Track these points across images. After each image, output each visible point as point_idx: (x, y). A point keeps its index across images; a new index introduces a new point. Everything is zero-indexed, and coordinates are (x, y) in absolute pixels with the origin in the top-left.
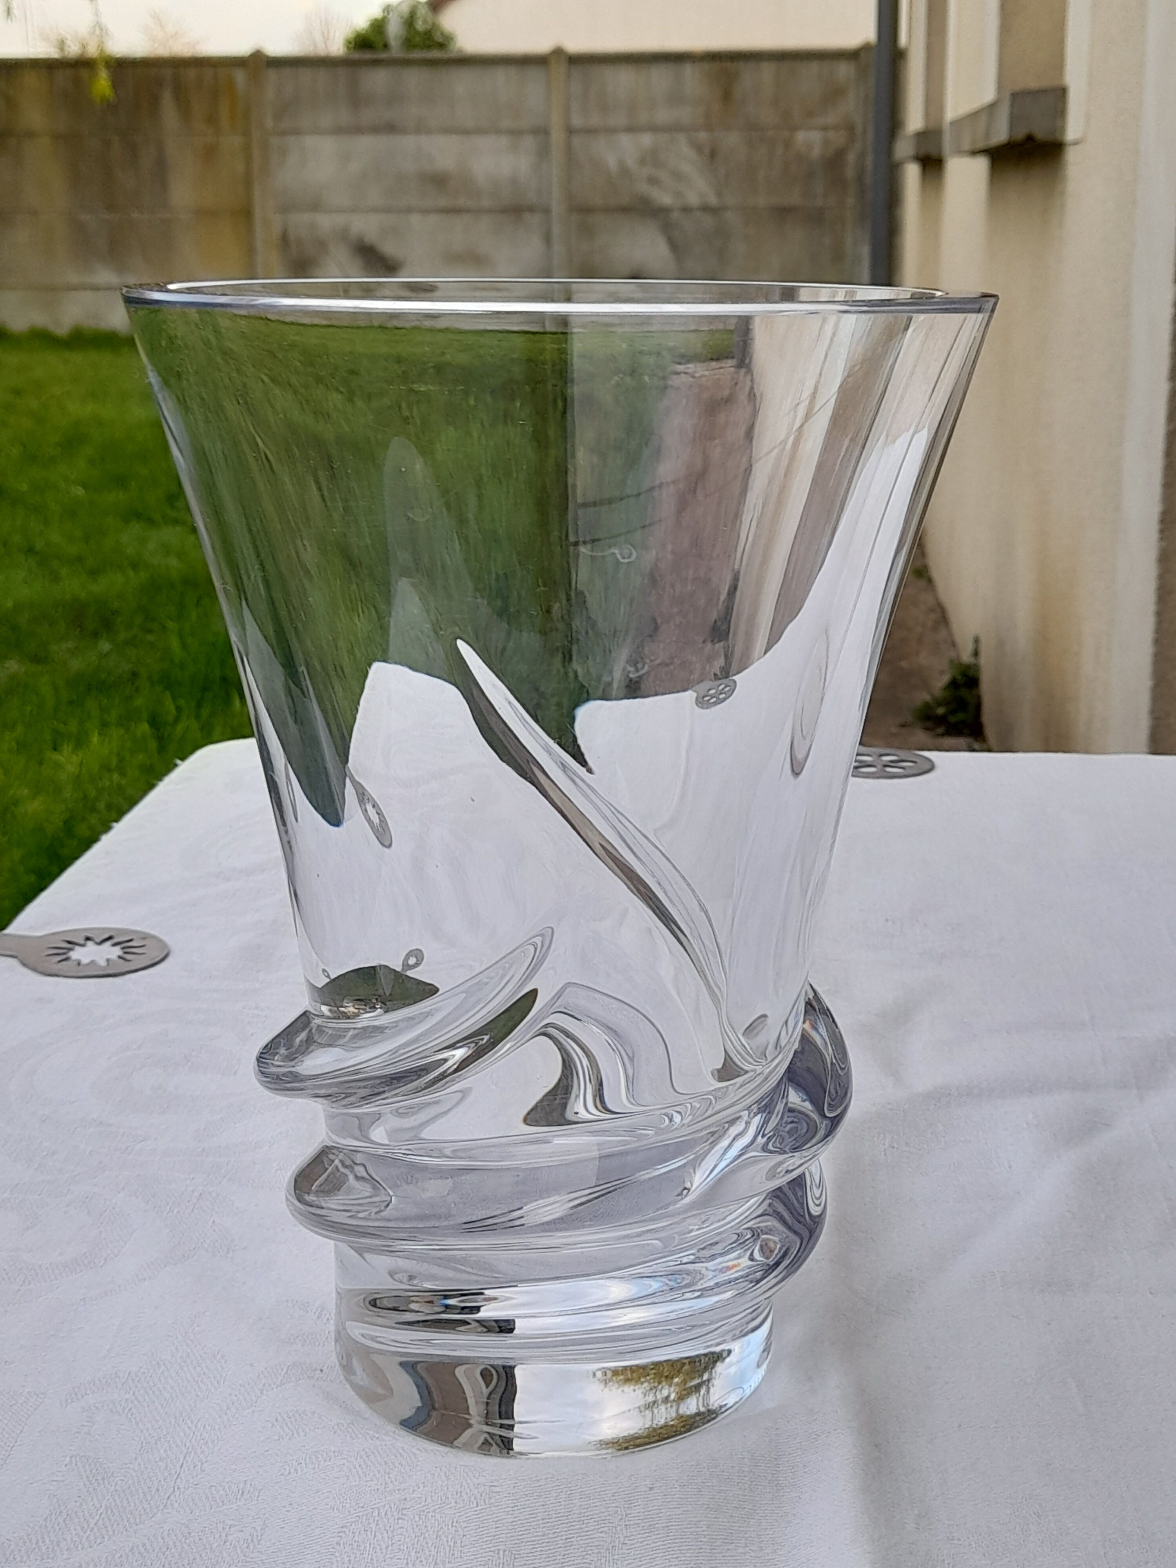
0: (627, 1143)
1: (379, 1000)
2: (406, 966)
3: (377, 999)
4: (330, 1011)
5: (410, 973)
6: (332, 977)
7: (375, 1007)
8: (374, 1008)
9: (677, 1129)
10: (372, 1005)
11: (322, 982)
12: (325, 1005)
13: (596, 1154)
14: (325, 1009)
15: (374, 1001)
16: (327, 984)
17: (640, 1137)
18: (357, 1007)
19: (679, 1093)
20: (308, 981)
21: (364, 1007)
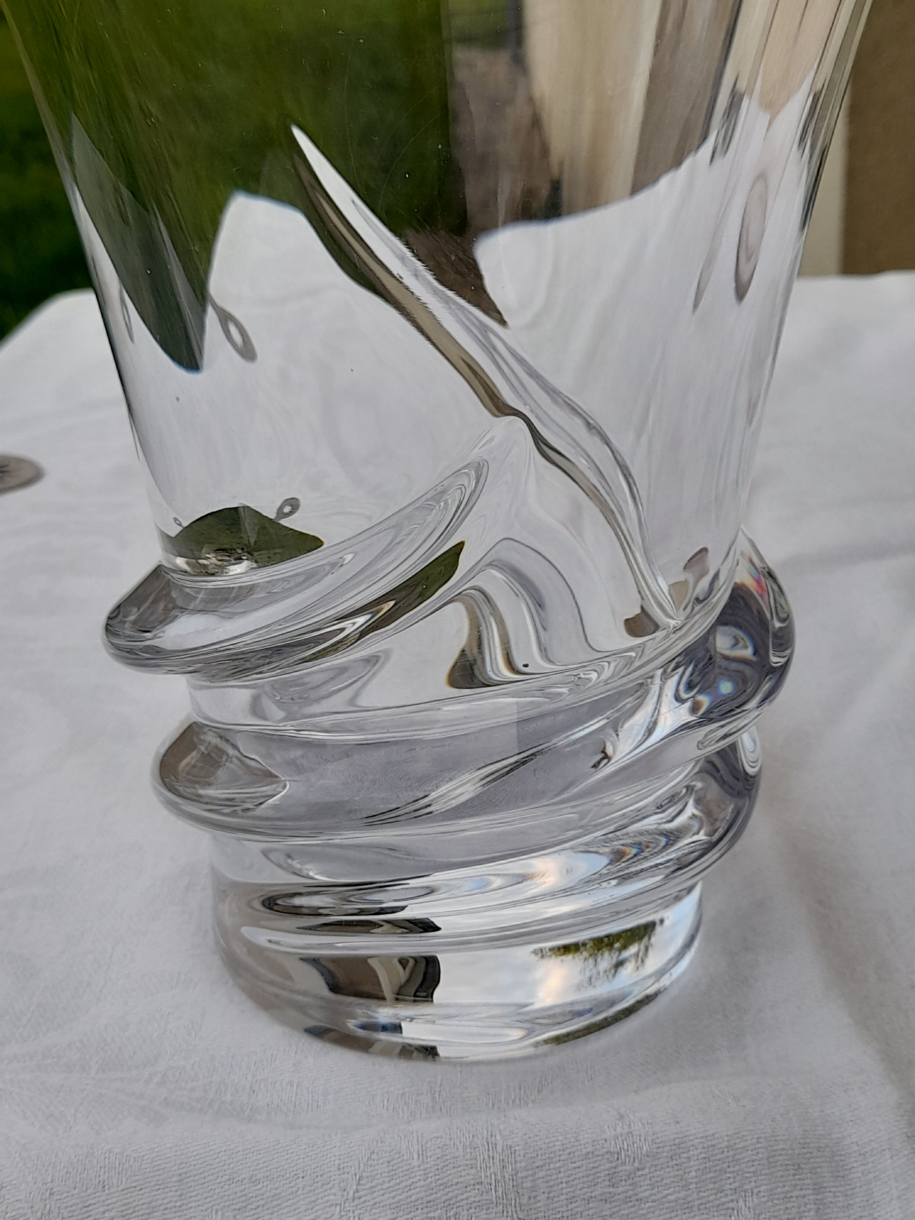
0: (540, 704)
1: (246, 550)
2: (281, 514)
3: (242, 549)
4: (188, 563)
5: (284, 522)
6: (185, 524)
7: (241, 559)
8: (239, 559)
9: (593, 686)
10: (236, 556)
11: (174, 531)
12: (180, 556)
13: (515, 718)
14: (181, 562)
15: (239, 551)
16: (181, 532)
17: (553, 697)
18: (220, 558)
19: (594, 649)
20: (160, 529)
21: (228, 558)
